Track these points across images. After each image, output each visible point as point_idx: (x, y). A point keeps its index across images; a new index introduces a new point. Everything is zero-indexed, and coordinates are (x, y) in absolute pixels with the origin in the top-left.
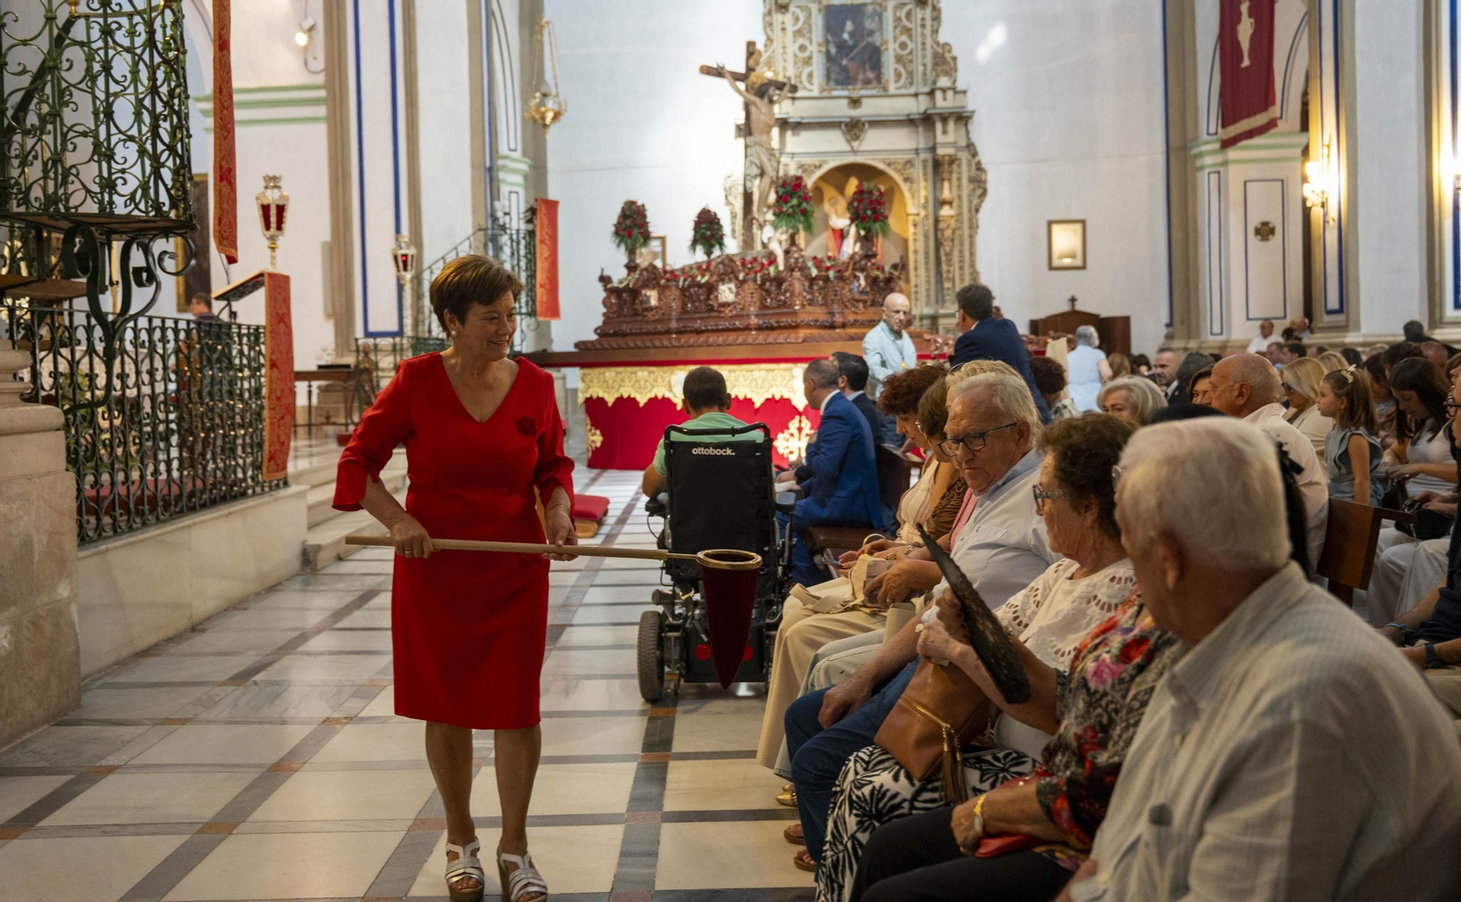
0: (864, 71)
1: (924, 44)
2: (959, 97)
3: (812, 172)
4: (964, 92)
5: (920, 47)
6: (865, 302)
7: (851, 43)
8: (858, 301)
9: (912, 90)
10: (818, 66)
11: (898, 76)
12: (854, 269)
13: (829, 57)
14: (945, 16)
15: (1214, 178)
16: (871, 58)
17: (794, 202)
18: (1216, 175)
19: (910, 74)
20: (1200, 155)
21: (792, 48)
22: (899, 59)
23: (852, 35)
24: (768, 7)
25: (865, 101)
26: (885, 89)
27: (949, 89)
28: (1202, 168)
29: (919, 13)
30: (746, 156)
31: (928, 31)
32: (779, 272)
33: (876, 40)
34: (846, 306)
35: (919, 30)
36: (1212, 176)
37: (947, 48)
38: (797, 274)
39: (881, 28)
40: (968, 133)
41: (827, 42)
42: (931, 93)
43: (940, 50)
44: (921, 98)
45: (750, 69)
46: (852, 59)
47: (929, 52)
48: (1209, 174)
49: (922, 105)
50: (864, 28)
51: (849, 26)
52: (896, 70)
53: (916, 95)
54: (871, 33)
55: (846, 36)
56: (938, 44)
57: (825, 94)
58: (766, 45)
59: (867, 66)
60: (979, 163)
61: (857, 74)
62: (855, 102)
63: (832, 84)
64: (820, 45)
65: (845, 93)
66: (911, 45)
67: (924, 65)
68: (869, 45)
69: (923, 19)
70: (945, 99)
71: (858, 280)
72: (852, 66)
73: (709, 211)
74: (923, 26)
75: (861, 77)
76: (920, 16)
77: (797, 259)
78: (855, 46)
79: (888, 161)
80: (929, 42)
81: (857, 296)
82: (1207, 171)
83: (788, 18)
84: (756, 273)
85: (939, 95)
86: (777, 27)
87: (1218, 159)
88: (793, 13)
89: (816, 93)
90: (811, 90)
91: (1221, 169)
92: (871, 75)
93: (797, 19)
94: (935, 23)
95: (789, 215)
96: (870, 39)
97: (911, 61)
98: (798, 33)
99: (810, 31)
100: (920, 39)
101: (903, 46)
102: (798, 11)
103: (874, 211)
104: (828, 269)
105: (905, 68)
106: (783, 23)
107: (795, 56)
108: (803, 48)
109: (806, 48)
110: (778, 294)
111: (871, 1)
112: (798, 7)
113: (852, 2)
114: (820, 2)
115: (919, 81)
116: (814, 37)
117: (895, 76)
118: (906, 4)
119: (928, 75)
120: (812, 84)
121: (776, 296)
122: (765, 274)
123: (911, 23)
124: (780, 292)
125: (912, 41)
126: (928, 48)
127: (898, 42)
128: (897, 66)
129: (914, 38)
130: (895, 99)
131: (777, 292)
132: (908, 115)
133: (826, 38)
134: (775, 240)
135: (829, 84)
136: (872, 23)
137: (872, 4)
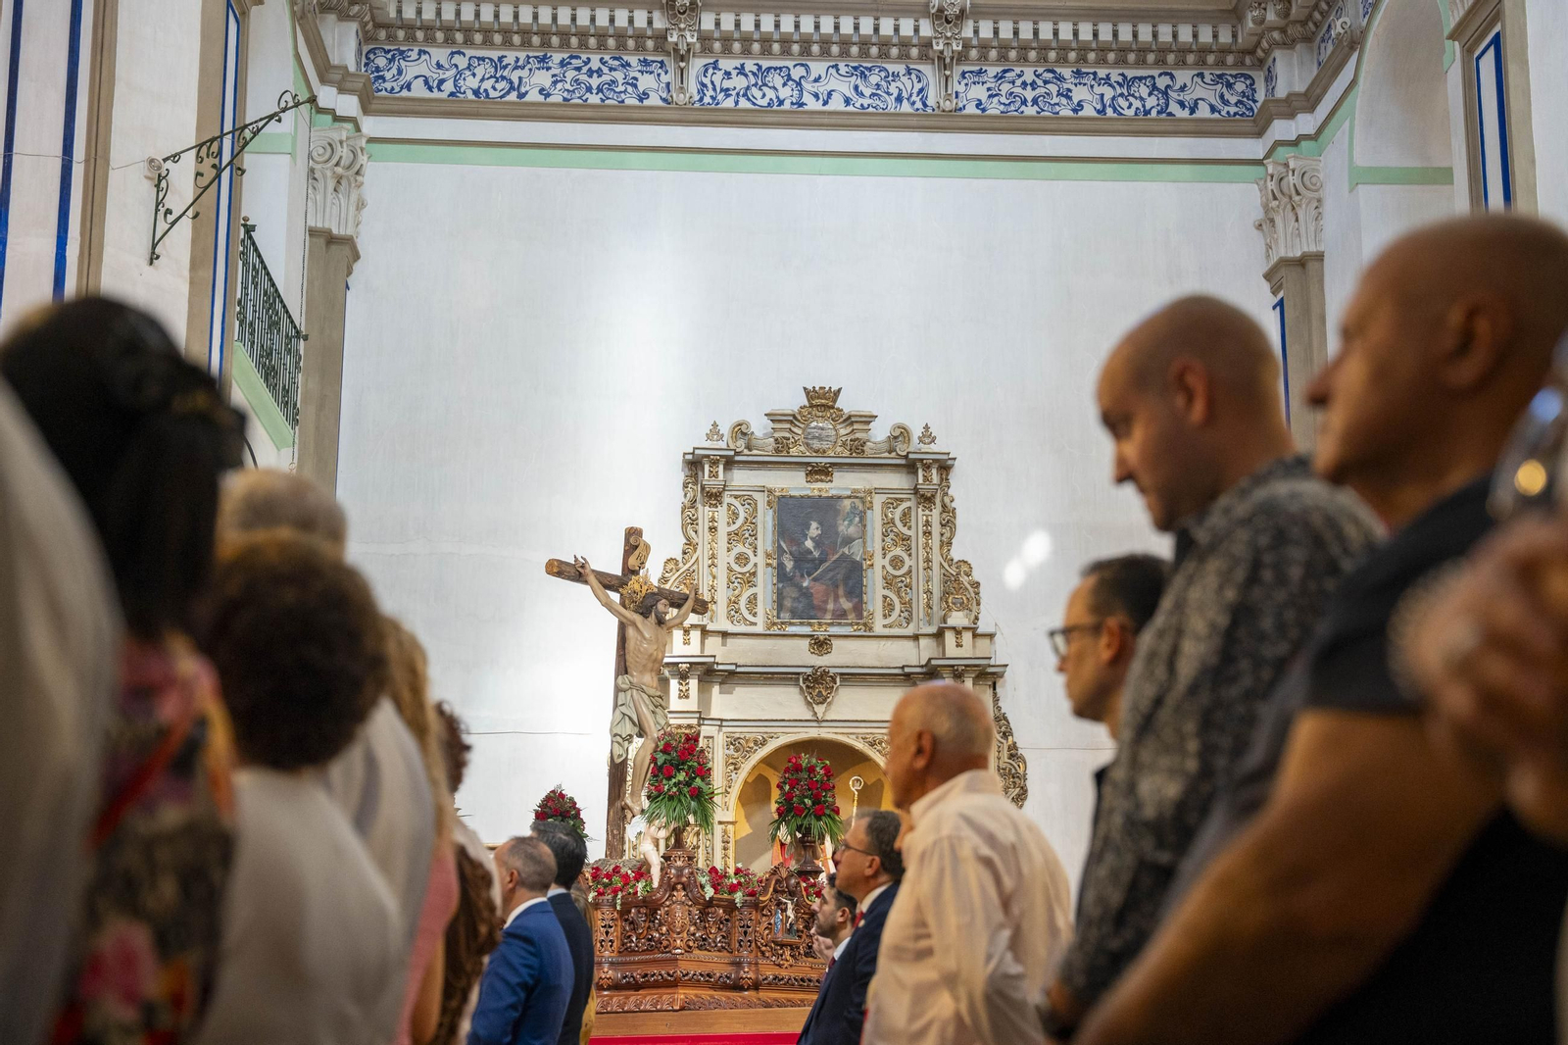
0: (836, 598)
1: (928, 560)
2: (983, 643)
3: (751, 751)
4: (991, 636)
5: (922, 565)
6: (793, 947)
7: (816, 554)
8: (782, 945)
9: (910, 630)
10: (765, 587)
11: (889, 607)
12: (775, 891)
13: (782, 574)
14: (961, 520)
16: (847, 578)
17: (681, 776)
19: (907, 606)
21: (725, 559)
22: (889, 582)
23: (817, 542)
24: (690, 495)
25: (835, 643)
26: (868, 627)
27: (966, 629)
29: (920, 515)
30: (616, 706)
31: (935, 541)
32: (652, 891)
33: (856, 551)
34: (763, 953)
35: (922, 540)
37: (964, 568)
38: (680, 895)
39: (863, 536)
40: (996, 699)
41: (780, 551)
42: (939, 635)
43: (953, 571)
44: (923, 642)
45: (629, 572)
46: (815, 580)
47: (936, 573)
49: (926, 650)
50: (837, 533)
51: (814, 529)
52: (885, 597)
53: (916, 637)
54: (848, 541)
55: (809, 544)
56: (950, 561)
57: (775, 630)
58: (685, 553)
59: (841, 591)
60: (1014, 747)
61: (826, 602)
62: (821, 645)
63: (786, 616)
64: (768, 556)
65: (806, 630)
66: (908, 562)
67: (929, 592)
68: (844, 557)
69: (927, 523)
70: (959, 645)
71: (784, 910)
72: (818, 589)
73: (562, 796)
74: (928, 534)
75: (830, 606)
76: (922, 520)
77: (680, 870)
78: (822, 561)
79: (870, 739)
80: (936, 558)
81: (781, 937)
83: (721, 514)
84: (615, 892)
85: (950, 637)
86: (703, 525)
88: (729, 505)
89: (760, 629)
90: (755, 624)
92: (846, 605)
93: (736, 515)
94: (947, 532)
95: (671, 798)
96: (846, 550)
97: (909, 586)
98: (734, 537)
99: (754, 536)
100: (922, 553)
101: (897, 562)
102: (736, 503)
103: (817, 800)
104: (733, 889)
105: (900, 597)
106: (713, 520)
107: (730, 569)
108: (742, 559)
109: (747, 559)
110: (649, 927)
111: (849, 493)
112: (736, 497)
113: (820, 490)
114: (770, 491)
115: (921, 616)
116: (759, 543)
117: (884, 607)
118: (902, 500)
119: (935, 608)
120: (755, 615)
121: (645, 932)
122: (630, 894)
123: (910, 528)
124: (651, 925)
125: (910, 555)
126: (936, 566)
127: (888, 557)
128: (887, 592)
129: (913, 551)
130: (883, 642)
131: (647, 925)
132: (903, 667)
133: (780, 546)
134: (649, 838)
135: (782, 615)
136: (849, 525)
137: (849, 497)
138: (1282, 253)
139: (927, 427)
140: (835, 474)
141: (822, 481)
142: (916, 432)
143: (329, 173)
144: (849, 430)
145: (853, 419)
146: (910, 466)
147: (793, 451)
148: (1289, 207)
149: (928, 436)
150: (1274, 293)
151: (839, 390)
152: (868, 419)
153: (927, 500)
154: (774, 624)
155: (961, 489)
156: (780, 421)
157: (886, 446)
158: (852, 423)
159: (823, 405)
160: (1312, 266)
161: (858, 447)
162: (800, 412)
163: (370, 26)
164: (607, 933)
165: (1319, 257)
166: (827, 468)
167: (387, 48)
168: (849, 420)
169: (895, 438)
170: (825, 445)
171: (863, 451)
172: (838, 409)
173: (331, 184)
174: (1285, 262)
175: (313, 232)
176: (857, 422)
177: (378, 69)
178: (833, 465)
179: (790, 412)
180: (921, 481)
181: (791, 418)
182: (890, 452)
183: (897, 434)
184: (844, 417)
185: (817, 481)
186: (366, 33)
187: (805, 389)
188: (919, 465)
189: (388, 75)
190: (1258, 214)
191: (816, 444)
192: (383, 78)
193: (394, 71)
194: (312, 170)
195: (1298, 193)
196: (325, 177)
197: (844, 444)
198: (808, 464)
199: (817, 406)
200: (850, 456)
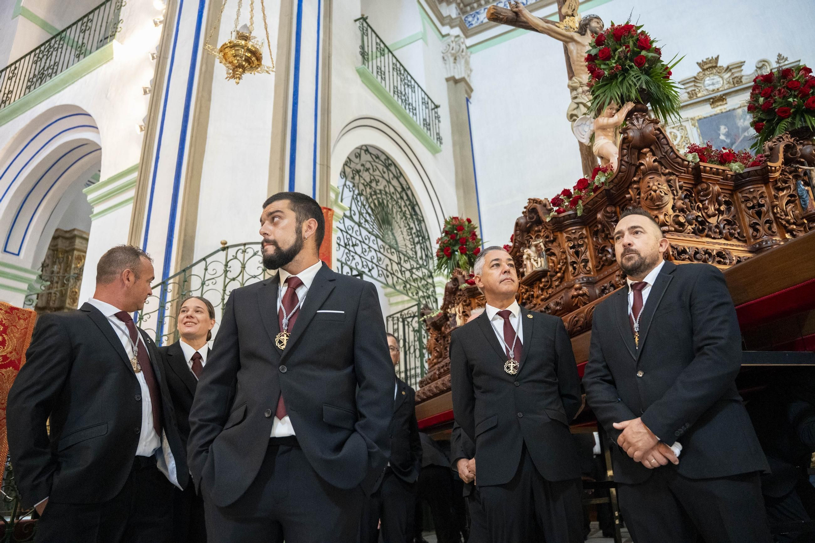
7: (729, 140)
23: (728, 134)
38: (650, 161)
50: (738, 128)
51: (723, 129)
54: (746, 128)
68: (746, 137)
78: (733, 143)
96: (747, 134)
102: (674, 131)
111: (739, 106)
112: (673, 128)
113: (721, 110)
114: (692, 119)
136: (744, 121)
137: (740, 107)
139: (779, 55)
140: (727, 100)
141: (721, 105)
143: (449, 55)
144: (729, 74)
145: (730, 67)
147: (699, 95)
151: (718, 56)
152: (740, 65)
156: (688, 83)
157: (754, 75)
158: (730, 70)
159: (710, 68)
161: (738, 81)
162: (698, 75)
163: (462, 5)
166: (722, 97)
167: (471, 13)
168: (728, 69)
169: (760, 68)
170: (717, 86)
171: (741, 82)
172: (720, 67)
173: (452, 59)
175: (448, 80)
176: (733, 68)
177: (469, 22)
178: (726, 94)
179: (692, 76)
181: (693, 79)
183: (760, 65)
184: (725, 69)
185: (718, 106)
186: (461, 9)
187: (697, 63)
189: (473, 22)
191: (711, 88)
192: (472, 24)
193: (476, 19)
194: (443, 58)
196: (448, 57)
197: (729, 83)
198: (709, 99)
199: (707, 69)
200: (735, 87)
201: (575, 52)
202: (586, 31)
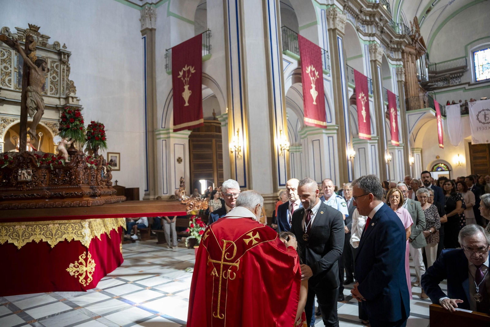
1: (63, 79)
2: (77, 102)
3: (9, 123)
4: (79, 100)
5: (61, 80)
8: (104, 181)
9: (58, 96)
10: (14, 77)
11: (52, 89)
13: (19, 75)
14: (71, 70)
15: (164, 142)
18: (165, 141)
19: (57, 90)
20: (160, 134)
22: (52, 83)
26: (46, 93)
27: (75, 97)
28: (160, 138)
29: (61, 66)
31: (65, 74)
34: (99, 184)
35: (61, 73)
36: (163, 141)
37: (72, 83)
38: (81, 165)
42: (67, 98)
43: (69, 83)
44: (61, 100)
47: (65, 83)
48: (162, 140)
49: (63, 102)
52: (51, 86)
53: (59, 98)
56: (69, 80)
57: (17, 90)
64: (15, 69)
66: (57, 79)
67: (63, 87)
69: (64, 69)
70: (73, 101)
74: (63, 72)
76: (62, 68)
79: (46, 123)
80: (65, 79)
82: (162, 139)
85: (70, 99)
87: (166, 136)
89: (12, 89)
90: (11, 87)
91: (167, 139)
93: (4, 55)
94: (68, 72)
97: (57, 84)
98: (4, 61)
99: (10, 62)
100: (61, 77)
101: (54, 78)
102: (4, 51)
104: (93, 163)
105: (55, 87)
108: (6, 68)
109: (8, 69)
110: (64, 176)
112: (4, 49)
115: (61, 92)
116: (12, 65)
117: (50, 89)
118: (56, 62)
119: (65, 91)
120: (11, 85)
121: (62, 178)
122: (56, 164)
123: (58, 69)
124: (65, 175)
125: (58, 77)
126: (65, 81)
127: (52, 76)
128: (51, 85)
129: (59, 76)
130: (50, 98)
131: (63, 175)
132: (56, 105)
133: (19, 67)
134: (63, 144)
135: (20, 86)
138: (147, 26)
139: (64, 44)
140: (37, 51)
142: (62, 45)
144: (42, 39)
145: (44, 37)
146: (59, 53)
148: (149, 17)
149: (64, 46)
150: (143, 35)
151: (40, 27)
152: (48, 38)
153: (64, 63)
154: (17, 88)
155: (72, 62)
157: (53, 46)
159: (34, 30)
160: (153, 31)
161: (44, 44)
164: (44, 178)
165: (155, 30)
168: (42, 36)
169: (55, 45)
171: (46, 46)
172: (39, 33)
174: (147, 29)
179: (23, 29)
180: (63, 57)
182: (54, 48)
187: (29, 24)
188: (62, 53)
190: (140, 17)
195: (152, 14)
197: (40, 43)
199: (32, 30)
200: (42, 46)
201: (33, 75)
202: (40, 66)
